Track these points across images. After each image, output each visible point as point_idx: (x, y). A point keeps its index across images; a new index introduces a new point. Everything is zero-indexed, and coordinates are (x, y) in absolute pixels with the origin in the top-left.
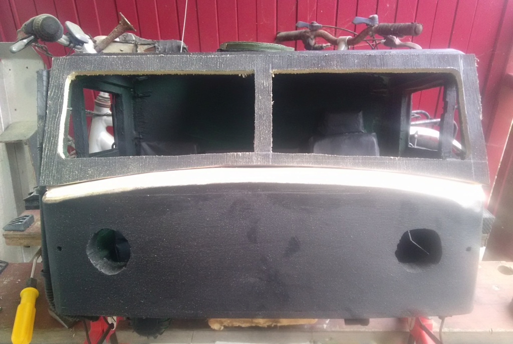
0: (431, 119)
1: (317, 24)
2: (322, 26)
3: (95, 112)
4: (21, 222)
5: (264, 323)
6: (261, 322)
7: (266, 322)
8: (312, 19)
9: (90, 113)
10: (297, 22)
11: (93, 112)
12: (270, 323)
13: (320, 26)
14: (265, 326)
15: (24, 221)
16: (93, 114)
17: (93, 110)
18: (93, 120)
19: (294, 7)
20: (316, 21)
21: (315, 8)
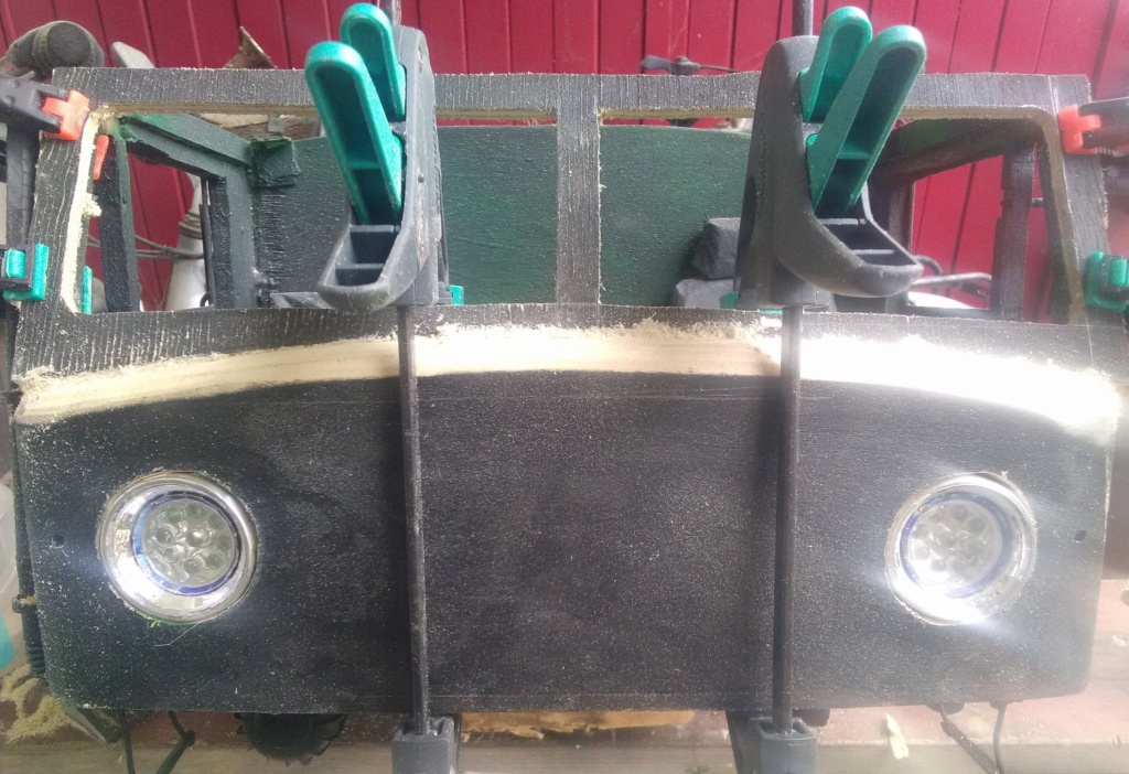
0: (944, 274)
1: (689, 63)
2: (699, 66)
3: (181, 250)
5: (566, 725)
6: (561, 720)
7: (573, 720)
8: (678, 51)
9: (167, 251)
10: (643, 57)
11: (175, 250)
12: (583, 724)
13: (696, 68)
14: (570, 729)
16: (174, 254)
17: (175, 246)
18: (175, 267)
19: (638, 26)
20: (688, 56)
21: (685, 27)
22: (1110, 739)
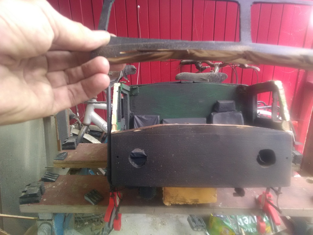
0: (267, 106)
4: (63, 155)
6: (189, 202)
12: (194, 202)
15: (64, 155)
18: (88, 105)
22: (302, 209)
